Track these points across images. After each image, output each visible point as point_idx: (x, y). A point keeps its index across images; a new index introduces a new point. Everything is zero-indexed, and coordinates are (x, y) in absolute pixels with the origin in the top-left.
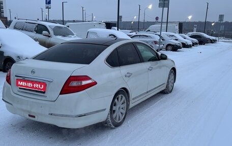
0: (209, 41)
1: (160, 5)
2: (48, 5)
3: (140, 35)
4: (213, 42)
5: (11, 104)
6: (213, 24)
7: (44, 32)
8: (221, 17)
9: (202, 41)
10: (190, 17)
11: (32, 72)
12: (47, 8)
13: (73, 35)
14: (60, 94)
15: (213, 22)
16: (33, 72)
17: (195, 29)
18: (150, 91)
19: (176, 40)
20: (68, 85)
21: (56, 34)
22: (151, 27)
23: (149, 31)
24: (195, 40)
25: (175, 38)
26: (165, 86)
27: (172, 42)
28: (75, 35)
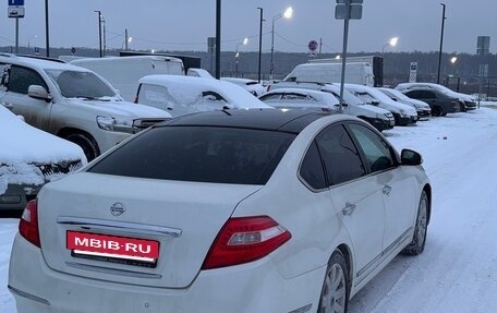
0: (458, 107)
1: (338, 12)
2: (14, 9)
3: (283, 94)
4: (466, 107)
5: (45, 301)
6: (454, 60)
7: (33, 88)
8: (483, 41)
9: (440, 108)
10: (394, 42)
11: (113, 209)
12: (13, 15)
13: (113, 94)
14: (203, 268)
15: (453, 55)
16: (118, 209)
17: (413, 73)
18: (386, 250)
19: (376, 104)
20: (225, 244)
21: (67, 94)
22: (300, 70)
23: (293, 79)
24: (423, 105)
25: (370, 100)
26: (412, 233)
27: (368, 111)
28: (118, 96)
